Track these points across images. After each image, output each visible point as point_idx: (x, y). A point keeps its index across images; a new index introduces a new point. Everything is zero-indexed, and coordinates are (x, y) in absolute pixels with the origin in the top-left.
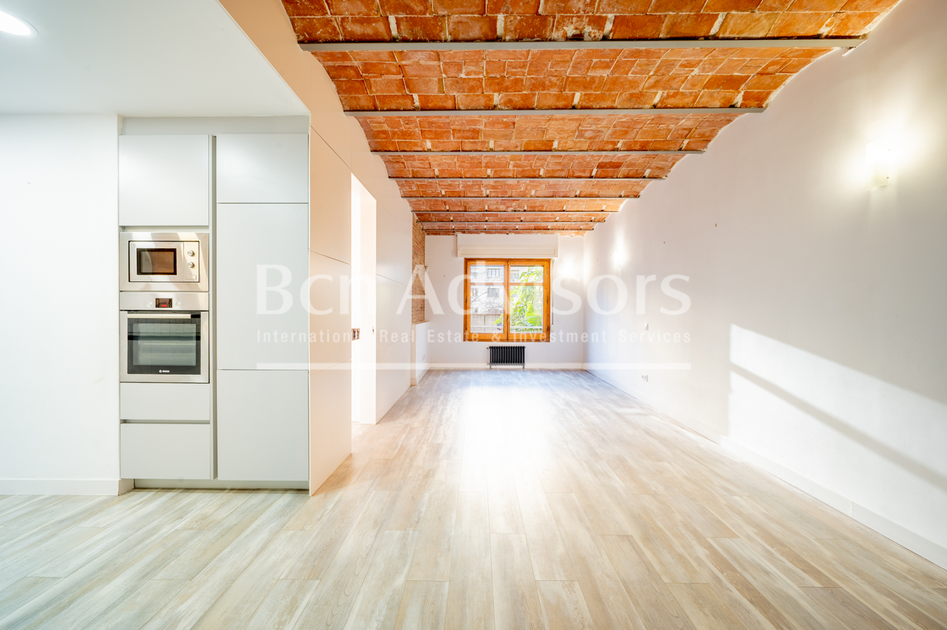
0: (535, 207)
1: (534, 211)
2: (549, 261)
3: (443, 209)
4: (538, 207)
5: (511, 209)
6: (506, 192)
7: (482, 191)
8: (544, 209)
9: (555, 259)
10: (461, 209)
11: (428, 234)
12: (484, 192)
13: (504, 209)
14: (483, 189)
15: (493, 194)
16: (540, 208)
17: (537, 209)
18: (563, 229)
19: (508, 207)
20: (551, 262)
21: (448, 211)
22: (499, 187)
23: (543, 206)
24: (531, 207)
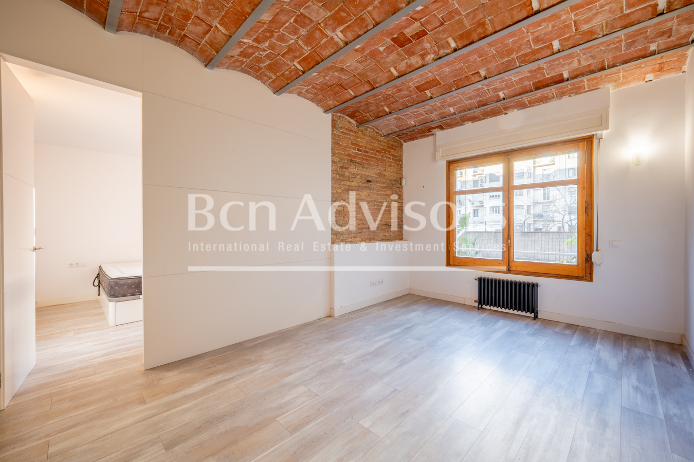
0: (468, 33)
1: (473, 42)
2: (589, 140)
3: (349, 96)
4: (475, 30)
5: (430, 57)
6: (362, 20)
7: (332, 38)
8: (490, 29)
9: (605, 133)
10: (367, 88)
11: (405, 141)
12: (336, 39)
13: (420, 63)
14: (329, 33)
15: (350, 36)
16: (480, 30)
17: (475, 36)
18: (603, 69)
19: (423, 56)
20: (595, 142)
21: (355, 97)
22: (343, 14)
23: (482, 24)
24: (461, 37)
